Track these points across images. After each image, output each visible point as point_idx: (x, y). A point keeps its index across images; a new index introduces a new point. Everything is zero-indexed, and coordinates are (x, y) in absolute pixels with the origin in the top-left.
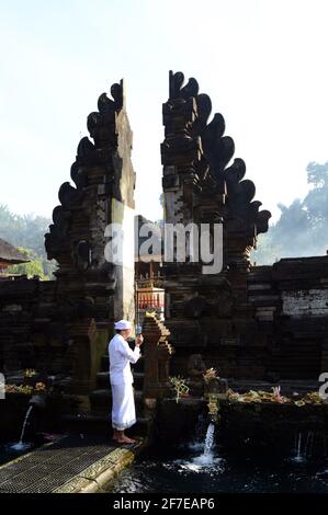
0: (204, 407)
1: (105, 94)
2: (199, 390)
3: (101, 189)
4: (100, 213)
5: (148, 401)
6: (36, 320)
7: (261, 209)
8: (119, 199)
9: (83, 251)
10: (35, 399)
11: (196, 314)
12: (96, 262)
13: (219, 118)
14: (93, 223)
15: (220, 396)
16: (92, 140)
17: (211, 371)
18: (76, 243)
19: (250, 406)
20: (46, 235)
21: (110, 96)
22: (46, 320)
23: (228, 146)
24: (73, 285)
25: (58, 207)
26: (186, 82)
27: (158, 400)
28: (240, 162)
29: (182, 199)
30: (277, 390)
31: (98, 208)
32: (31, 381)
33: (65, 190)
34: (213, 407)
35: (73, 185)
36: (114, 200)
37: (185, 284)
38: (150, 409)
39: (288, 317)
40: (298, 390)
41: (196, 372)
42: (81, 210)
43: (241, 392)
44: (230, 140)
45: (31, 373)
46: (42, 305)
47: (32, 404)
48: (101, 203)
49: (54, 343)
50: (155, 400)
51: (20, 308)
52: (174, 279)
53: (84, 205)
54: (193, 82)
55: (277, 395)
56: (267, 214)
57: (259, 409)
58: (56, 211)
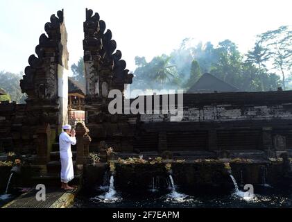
0: (108, 167)
1: (54, 15)
2: (105, 159)
3: (52, 59)
4: (51, 70)
5: (79, 166)
6: (15, 125)
7: (129, 73)
8: (61, 64)
9: (42, 89)
10: (15, 169)
11: (101, 121)
12: (49, 95)
13: (109, 32)
14: (48, 75)
15: (115, 161)
16: (47, 35)
17: (111, 149)
18: (38, 85)
19: (129, 166)
20: (21, 81)
21: (56, 16)
22: (20, 125)
23: (113, 44)
24: (36, 107)
25: (28, 67)
26: (94, 14)
27: (84, 165)
28: (119, 52)
29: (93, 66)
30: (141, 157)
31: (50, 68)
32: (12, 159)
33: (32, 58)
34: (112, 167)
35: (36, 56)
36: (59, 65)
37: (95, 106)
38: (80, 170)
39: (143, 122)
40: (151, 156)
41: (103, 150)
42: (41, 69)
43: (125, 159)
44: (114, 41)
45: (11, 154)
46: (17, 117)
47: (13, 172)
48: (52, 66)
49: (24, 137)
50: (82, 165)
51: (4, 118)
52: (90, 104)
53: (43, 66)
54: (97, 14)
55: (141, 159)
56: (131, 75)
57: (134, 167)
58: (27, 69)
